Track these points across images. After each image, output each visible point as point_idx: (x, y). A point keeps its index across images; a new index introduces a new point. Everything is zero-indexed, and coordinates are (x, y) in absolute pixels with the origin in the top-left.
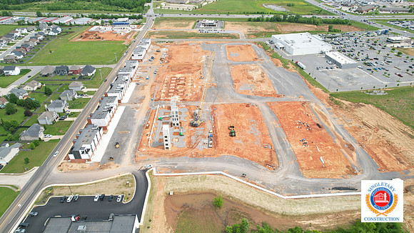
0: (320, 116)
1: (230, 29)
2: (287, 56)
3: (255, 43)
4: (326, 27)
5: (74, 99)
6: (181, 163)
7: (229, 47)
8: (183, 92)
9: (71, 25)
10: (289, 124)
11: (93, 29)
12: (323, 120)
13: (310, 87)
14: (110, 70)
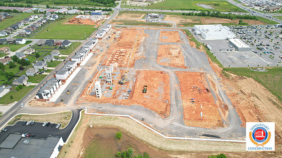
0: (211, 84)
1: (168, 20)
2: (201, 40)
3: (182, 30)
4: (237, 21)
5: (52, 61)
6: (104, 107)
7: (163, 32)
8: (121, 61)
9: (65, 14)
10: (186, 87)
11: (78, 17)
12: (212, 87)
13: (210, 63)
14: (80, 44)
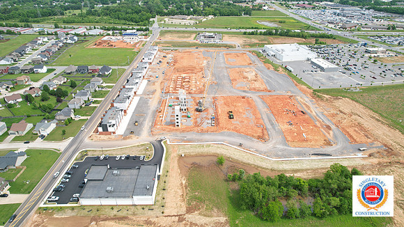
0: (304, 106)
1: (227, 40)
2: (277, 62)
3: (250, 52)
4: (313, 40)
5: (95, 91)
6: (189, 136)
7: (227, 54)
8: (189, 88)
9: (85, 35)
10: (278, 111)
11: (106, 38)
12: (306, 109)
13: (296, 85)
14: (124, 70)
